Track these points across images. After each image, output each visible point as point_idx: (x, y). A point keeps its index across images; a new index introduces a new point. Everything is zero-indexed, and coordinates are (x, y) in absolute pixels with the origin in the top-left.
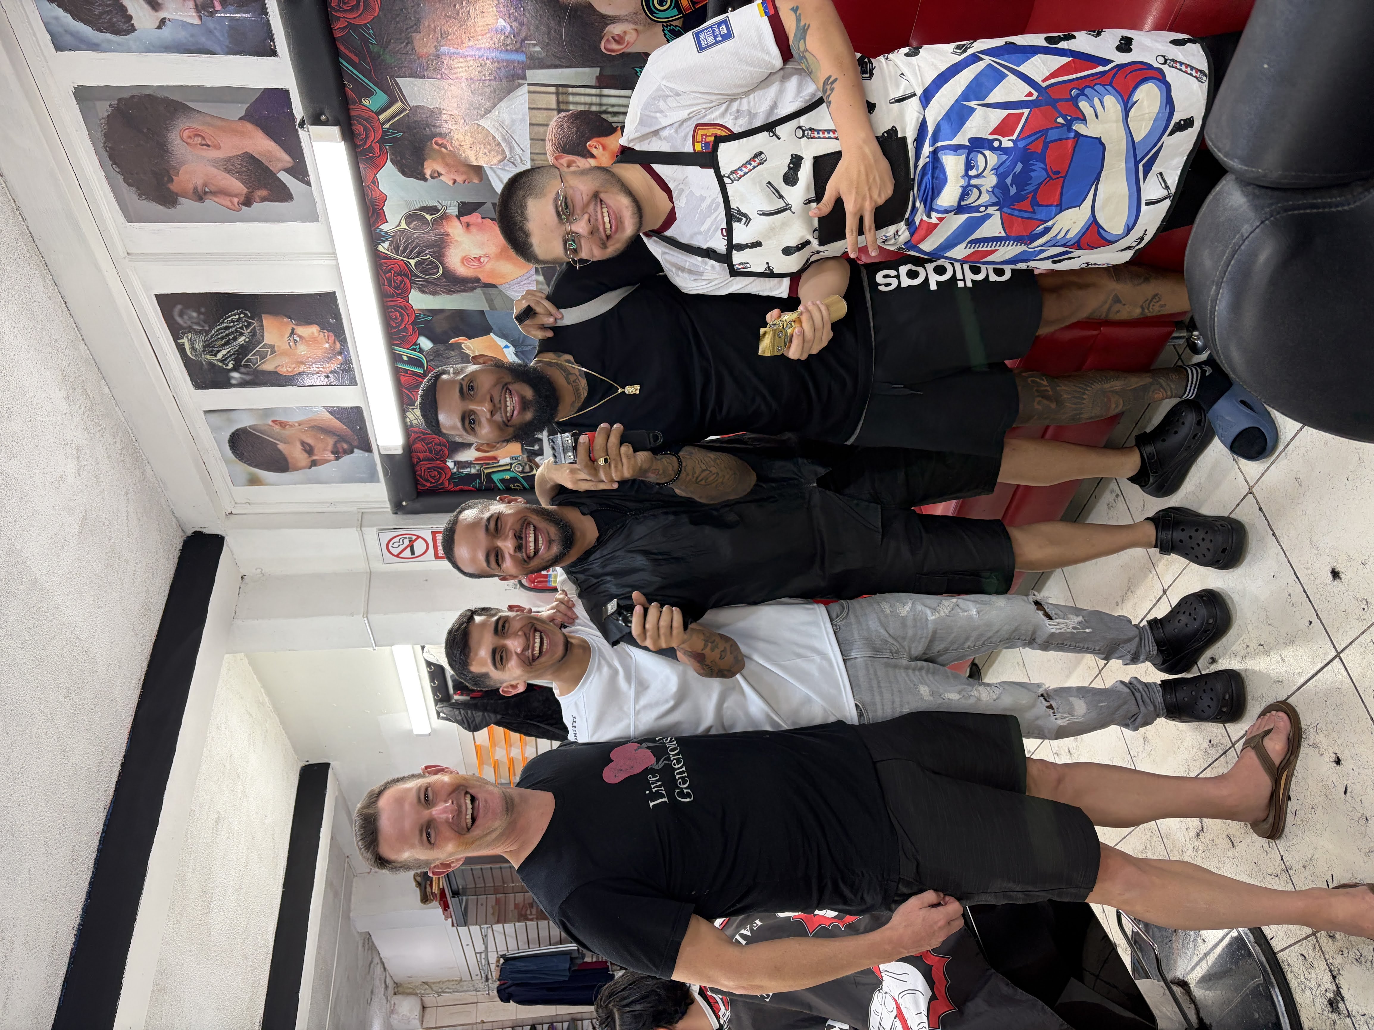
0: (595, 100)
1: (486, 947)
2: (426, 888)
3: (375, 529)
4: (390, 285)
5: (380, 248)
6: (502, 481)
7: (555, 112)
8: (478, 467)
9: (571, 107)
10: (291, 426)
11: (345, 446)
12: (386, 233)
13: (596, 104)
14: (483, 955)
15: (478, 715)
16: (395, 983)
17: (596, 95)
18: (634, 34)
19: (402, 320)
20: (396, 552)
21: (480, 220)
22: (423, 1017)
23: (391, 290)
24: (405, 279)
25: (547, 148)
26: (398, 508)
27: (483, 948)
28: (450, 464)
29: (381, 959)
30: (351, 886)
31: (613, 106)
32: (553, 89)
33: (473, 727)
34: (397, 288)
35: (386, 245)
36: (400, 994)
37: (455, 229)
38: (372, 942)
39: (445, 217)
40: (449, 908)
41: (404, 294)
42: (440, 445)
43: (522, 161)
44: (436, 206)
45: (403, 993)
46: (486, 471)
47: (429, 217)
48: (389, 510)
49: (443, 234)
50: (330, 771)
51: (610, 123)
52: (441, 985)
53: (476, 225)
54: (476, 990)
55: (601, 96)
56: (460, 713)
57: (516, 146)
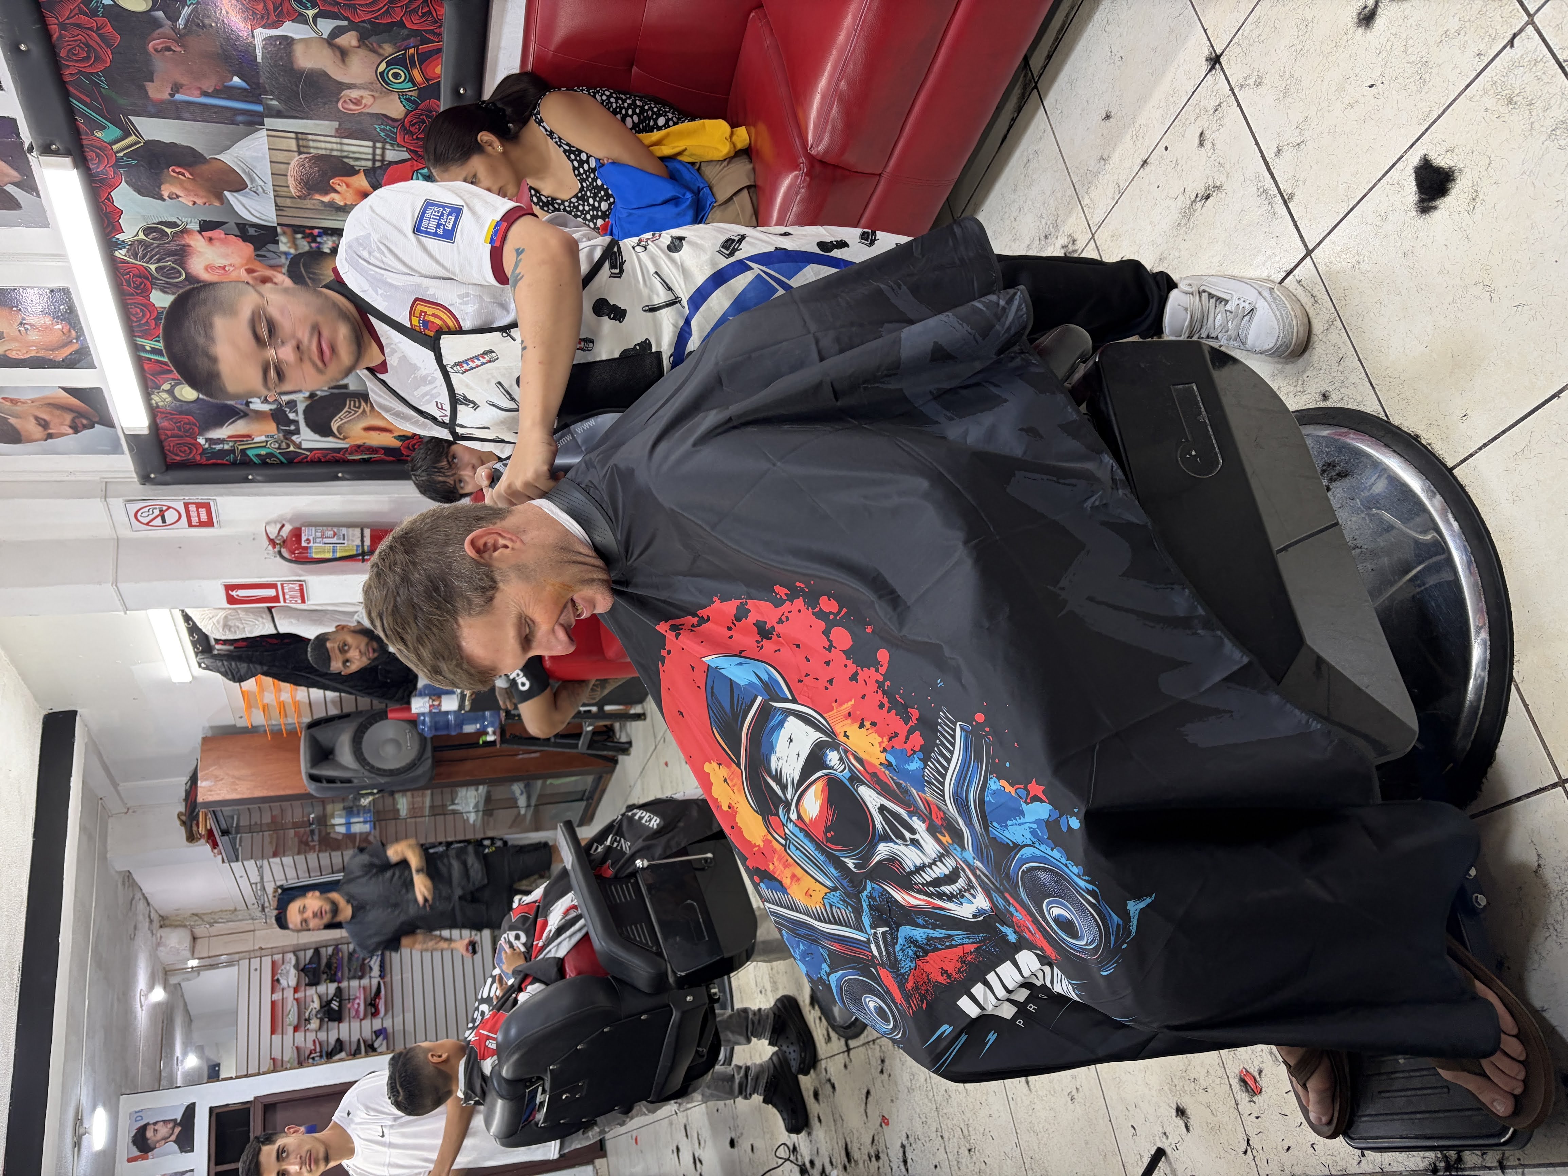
0: (335, 146)
1: (262, 878)
2: (191, 826)
3: (121, 500)
4: (129, 285)
5: (117, 254)
6: (258, 456)
7: (296, 154)
8: (231, 444)
9: (312, 151)
10: (23, 403)
11: (85, 422)
12: (123, 241)
13: (337, 150)
14: (259, 886)
15: (243, 667)
16: (160, 916)
17: (337, 143)
18: (371, 100)
19: (144, 315)
20: (145, 520)
21: (223, 236)
22: (194, 947)
23: (131, 290)
24: (145, 281)
25: (289, 182)
26: (145, 479)
27: (258, 879)
28: (201, 440)
29: (143, 894)
30: (107, 828)
31: (354, 153)
32: (293, 135)
33: (238, 678)
34: (137, 288)
35: (124, 251)
36: (166, 926)
37: (197, 242)
38: (133, 879)
39: (185, 231)
40: (217, 845)
41: (145, 293)
42: (189, 424)
43: (264, 191)
44: (175, 222)
45: (170, 926)
46: (240, 447)
47: (168, 231)
48: (136, 480)
49: (184, 245)
50: (78, 718)
51: (353, 166)
52: (213, 916)
53: (220, 239)
54: (253, 919)
55: (341, 144)
56: (223, 664)
57: (257, 178)
